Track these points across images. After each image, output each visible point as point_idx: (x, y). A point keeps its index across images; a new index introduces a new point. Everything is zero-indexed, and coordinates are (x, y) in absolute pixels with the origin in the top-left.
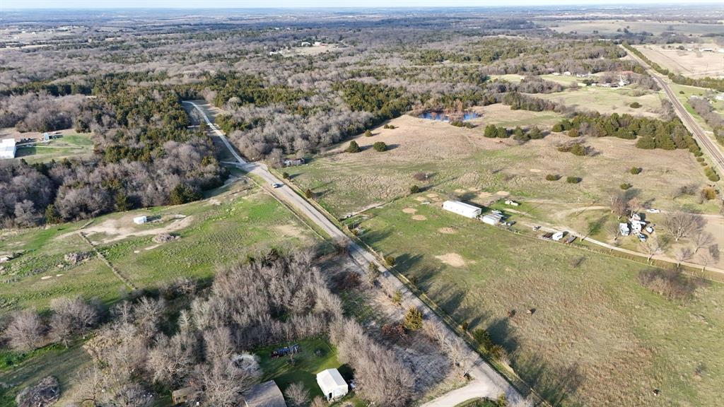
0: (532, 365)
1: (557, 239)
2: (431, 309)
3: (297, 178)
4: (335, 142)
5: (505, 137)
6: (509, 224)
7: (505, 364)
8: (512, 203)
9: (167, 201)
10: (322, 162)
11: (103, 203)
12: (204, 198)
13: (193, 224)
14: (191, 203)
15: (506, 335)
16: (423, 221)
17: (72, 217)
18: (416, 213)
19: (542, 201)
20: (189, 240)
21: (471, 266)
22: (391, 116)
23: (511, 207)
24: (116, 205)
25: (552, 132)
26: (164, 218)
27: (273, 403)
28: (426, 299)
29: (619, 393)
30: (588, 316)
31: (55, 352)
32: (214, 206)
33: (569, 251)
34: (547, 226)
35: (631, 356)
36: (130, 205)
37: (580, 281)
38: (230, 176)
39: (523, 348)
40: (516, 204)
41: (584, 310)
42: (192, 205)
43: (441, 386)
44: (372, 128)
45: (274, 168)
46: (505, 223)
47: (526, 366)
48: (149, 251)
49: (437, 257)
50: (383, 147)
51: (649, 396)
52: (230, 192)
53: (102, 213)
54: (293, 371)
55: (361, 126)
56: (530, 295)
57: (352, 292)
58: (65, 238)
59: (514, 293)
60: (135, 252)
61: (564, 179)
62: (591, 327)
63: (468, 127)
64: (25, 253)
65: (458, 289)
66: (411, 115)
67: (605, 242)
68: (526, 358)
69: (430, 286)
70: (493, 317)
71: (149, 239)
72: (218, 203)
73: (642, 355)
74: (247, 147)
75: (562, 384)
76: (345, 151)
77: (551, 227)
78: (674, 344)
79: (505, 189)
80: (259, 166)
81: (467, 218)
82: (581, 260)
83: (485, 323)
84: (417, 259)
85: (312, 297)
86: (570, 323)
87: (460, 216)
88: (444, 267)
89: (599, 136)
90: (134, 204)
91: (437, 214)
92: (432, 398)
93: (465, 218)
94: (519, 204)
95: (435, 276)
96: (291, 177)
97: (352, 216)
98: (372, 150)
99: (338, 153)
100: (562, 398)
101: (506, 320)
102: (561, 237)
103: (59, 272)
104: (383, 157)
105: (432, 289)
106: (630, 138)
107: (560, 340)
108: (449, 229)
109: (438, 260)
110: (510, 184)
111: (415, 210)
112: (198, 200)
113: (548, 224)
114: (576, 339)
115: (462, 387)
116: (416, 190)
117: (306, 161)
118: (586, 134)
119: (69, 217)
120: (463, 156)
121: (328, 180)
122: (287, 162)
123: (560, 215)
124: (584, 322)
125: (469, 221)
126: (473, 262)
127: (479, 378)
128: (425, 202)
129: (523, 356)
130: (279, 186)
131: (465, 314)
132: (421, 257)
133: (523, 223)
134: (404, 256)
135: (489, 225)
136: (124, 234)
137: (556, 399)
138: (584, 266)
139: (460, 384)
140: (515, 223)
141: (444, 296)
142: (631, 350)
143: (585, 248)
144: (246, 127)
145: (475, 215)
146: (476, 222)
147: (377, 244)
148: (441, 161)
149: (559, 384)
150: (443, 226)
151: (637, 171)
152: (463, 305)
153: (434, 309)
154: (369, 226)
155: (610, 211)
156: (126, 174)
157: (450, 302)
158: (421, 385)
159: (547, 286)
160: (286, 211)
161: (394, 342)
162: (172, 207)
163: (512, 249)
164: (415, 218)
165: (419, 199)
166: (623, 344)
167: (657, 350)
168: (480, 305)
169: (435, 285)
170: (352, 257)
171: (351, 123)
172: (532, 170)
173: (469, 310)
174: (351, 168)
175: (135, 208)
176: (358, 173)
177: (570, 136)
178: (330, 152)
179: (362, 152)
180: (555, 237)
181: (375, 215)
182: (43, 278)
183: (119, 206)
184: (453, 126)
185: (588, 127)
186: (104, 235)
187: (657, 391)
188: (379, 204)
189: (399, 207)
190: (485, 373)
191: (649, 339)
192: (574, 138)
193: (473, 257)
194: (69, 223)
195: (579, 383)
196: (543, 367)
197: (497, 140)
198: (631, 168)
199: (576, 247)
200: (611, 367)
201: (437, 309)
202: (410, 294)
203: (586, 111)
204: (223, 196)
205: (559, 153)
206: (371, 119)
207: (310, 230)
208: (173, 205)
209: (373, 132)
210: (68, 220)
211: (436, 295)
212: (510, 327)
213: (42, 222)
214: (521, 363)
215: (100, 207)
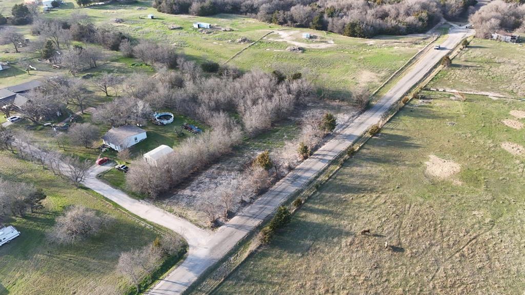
0: (271, 273)
2: (317, 177)
9: (342, 31)
14: (356, 38)
15: (316, 239)
21: (447, 183)
26: (321, 40)
28: (332, 170)
32: (365, 45)
36: (320, 26)
39: (300, 260)
43: (191, 213)
47: (267, 268)
49: (432, 156)
58: (264, 31)
59: (421, 229)
60: (267, 49)
65: (378, 185)
68: (279, 266)
69: (361, 166)
70: (344, 222)
72: (370, 44)
83: (327, 218)
84: (408, 146)
88: (417, 165)
95: (385, 165)
97: (444, 91)
101: (349, 234)
105: (357, 169)
112: (364, 37)
115: (197, 226)
119: (282, 21)
121: (501, 60)
122: (495, 36)
126: (458, 183)
127: (217, 234)
129: (283, 262)
132: (417, 147)
134: (404, 137)
141: (352, 179)
147: (402, 117)
152: (349, 196)
154: (437, 105)
157: (344, 186)
158: (186, 200)
160: (399, 65)
164: (508, 122)
168: (361, 208)
169: (366, 169)
170: (361, 113)
173: (340, 202)
181: (471, 100)
186: (278, 36)
188: (500, 96)
190: (229, 237)
193: (471, 180)
196: (273, 284)
201: (321, 181)
204: (383, 41)
207: (381, 84)
211: (348, 174)
212: (335, 240)
213: (271, 21)
214: (269, 262)
215: (302, 21)
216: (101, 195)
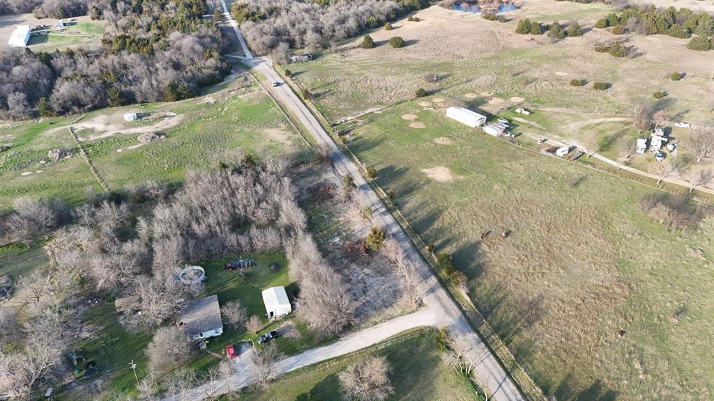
0: (492, 294)
1: (561, 155)
2: (401, 227)
3: (299, 77)
4: (350, 36)
5: (538, 34)
6: (513, 136)
7: (462, 292)
8: (524, 112)
9: (161, 97)
10: (332, 59)
11: (95, 97)
12: (199, 95)
13: (182, 123)
14: (185, 100)
15: (473, 260)
16: (420, 129)
17: (65, 111)
18: (416, 120)
19: (557, 110)
20: (173, 140)
21: (458, 181)
22: (418, 7)
23: (521, 116)
24: (109, 100)
25: (595, 29)
26: (154, 116)
27: (209, 319)
28: (400, 216)
29: (579, 332)
30: (570, 244)
31: (17, 250)
32: (208, 105)
33: (571, 169)
34: (555, 139)
35: (605, 290)
36: (124, 100)
37: (573, 204)
38: (232, 71)
39: (489, 276)
40: (527, 113)
41: (568, 236)
42: (187, 102)
43: (389, 311)
44: (395, 20)
45: (279, 64)
46: (509, 135)
47: (486, 295)
48: (132, 150)
49: (424, 170)
50: (400, 43)
51: (612, 337)
52: (227, 90)
53: (95, 108)
54: (243, 286)
55: (383, 18)
56: (512, 217)
57: (323, 205)
58: (54, 132)
59: (495, 214)
60: (118, 151)
61: (591, 84)
62: (571, 256)
63: (501, 21)
64: (13, 146)
65: (436, 206)
66: (442, 5)
67: (615, 160)
68: (488, 287)
69: (407, 202)
70: (465, 239)
71: (134, 137)
72: (212, 101)
73: (618, 290)
74: (254, 40)
75: (519, 318)
76: (359, 46)
77: (558, 140)
78: (658, 280)
79: (521, 95)
80: (264, 61)
81: (469, 127)
82: (581, 179)
83: (455, 245)
84: (402, 172)
85: (277, 208)
86: (548, 251)
87: (463, 124)
88: (429, 181)
89: (647, 34)
90: (127, 100)
91: (437, 122)
92: (376, 323)
93: (466, 127)
94: (531, 113)
95: (415, 192)
96: (293, 76)
97: (346, 121)
98: (388, 46)
99: (350, 49)
100: (516, 333)
101: (478, 243)
102: (566, 152)
103: (40, 169)
104: (399, 54)
105: (408, 205)
106: (683, 36)
107: (531, 269)
108: (445, 139)
109: (424, 174)
110: (529, 89)
111: (416, 117)
112: (194, 97)
113: (557, 137)
114: (549, 269)
115: (410, 313)
116: (422, 94)
117: (314, 57)
118: (633, 30)
119: (62, 110)
120: (486, 55)
121: (331, 79)
122: (294, 58)
123: (573, 126)
124: (564, 249)
125: (471, 131)
126: (461, 177)
127: (431, 305)
128: (428, 107)
129: (485, 284)
130: (278, 84)
131: (436, 235)
132: (407, 169)
133: (530, 135)
134: (389, 168)
135: (491, 136)
136: (112, 130)
137: (507, 334)
138: (582, 187)
139: (409, 310)
140: (521, 134)
141: (419, 213)
142: (607, 284)
143: (590, 166)
144: (259, 17)
145: (478, 124)
146: (479, 132)
147: (362, 154)
148: (461, 60)
149: (516, 317)
150: (440, 135)
151: (678, 77)
152: (436, 225)
153: (404, 227)
154: (361, 134)
155: (631, 123)
156: (125, 67)
157: (423, 221)
158: (368, 309)
159: (534, 208)
160: (278, 113)
161: (352, 261)
162: (167, 104)
163: (507, 164)
164: (413, 125)
165: (423, 104)
166: (600, 277)
167: (637, 285)
168: (455, 225)
169: (413, 202)
170: (333, 167)
171: (372, 14)
172: (557, 73)
173: (441, 231)
174: (360, 66)
175: (129, 104)
176: (366, 72)
177: (615, 34)
178: (343, 47)
179: (377, 48)
180: (559, 152)
181: (371, 121)
182: (23, 174)
183: (112, 101)
184: (484, 19)
185: (637, 22)
186: (92, 131)
187: (622, 333)
188: (379, 109)
189: (399, 112)
190: (439, 299)
191: (631, 273)
192: (617, 36)
193: (462, 171)
194: (61, 117)
195: (538, 317)
196: (504, 297)
197: (529, 36)
198: (673, 73)
199: (580, 164)
200: (579, 302)
201: (408, 227)
202: (383, 210)
203: (640, 4)
204: (218, 94)
205: (595, 53)
206: (395, 10)
207: (299, 135)
208: (167, 101)
209: (393, 25)
210: (61, 114)
211: (411, 212)
212: (480, 251)
213: (36, 115)
214: (481, 292)
215: (93, 101)
216: (303, 368)
